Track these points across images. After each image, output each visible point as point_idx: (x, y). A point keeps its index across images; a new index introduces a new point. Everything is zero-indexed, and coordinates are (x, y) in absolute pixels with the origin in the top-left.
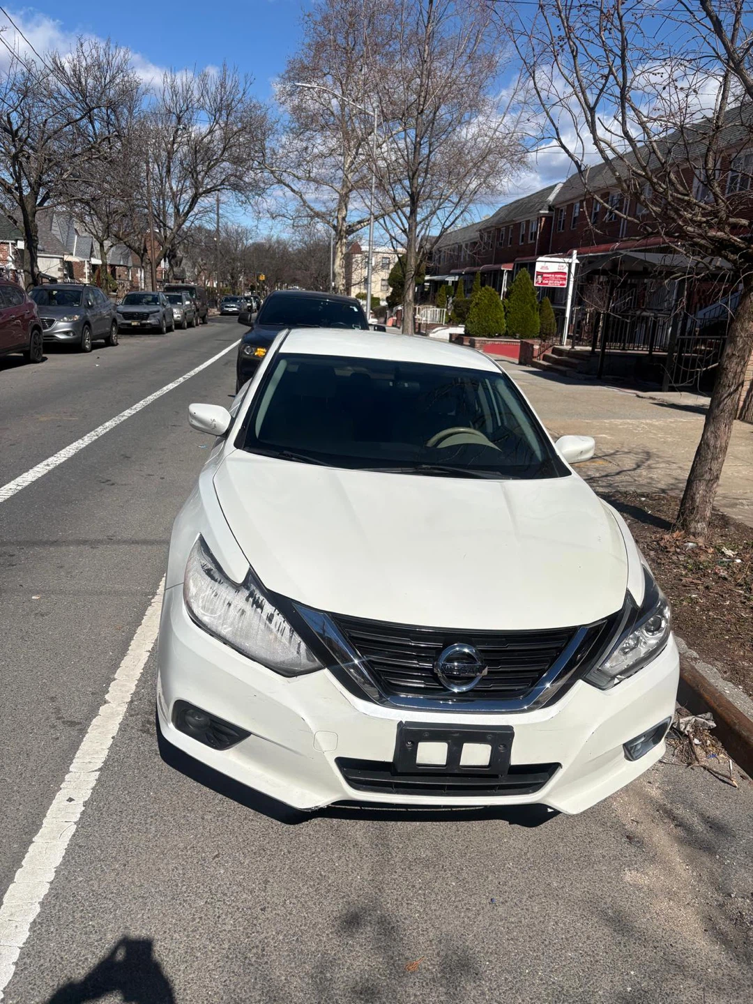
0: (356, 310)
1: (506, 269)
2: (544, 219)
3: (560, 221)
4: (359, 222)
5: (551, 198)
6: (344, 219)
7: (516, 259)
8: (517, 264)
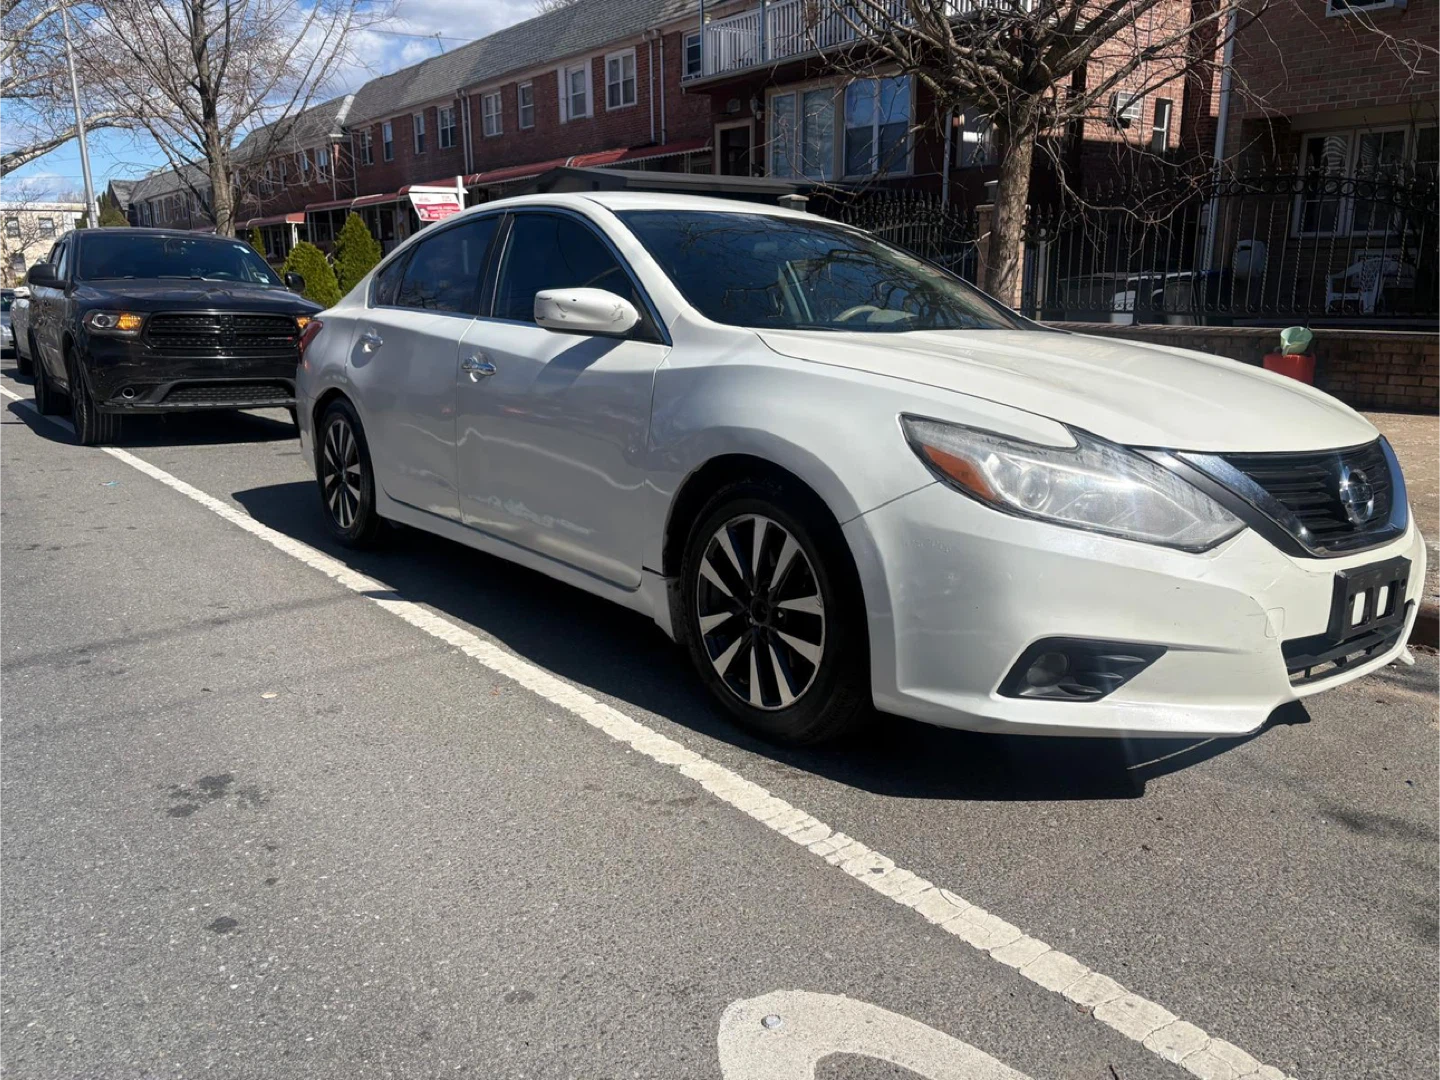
1: (294, 223)
2: (337, 147)
3: (364, 151)
4: (17, 154)
5: (342, 115)
7: (307, 206)
8: (311, 214)
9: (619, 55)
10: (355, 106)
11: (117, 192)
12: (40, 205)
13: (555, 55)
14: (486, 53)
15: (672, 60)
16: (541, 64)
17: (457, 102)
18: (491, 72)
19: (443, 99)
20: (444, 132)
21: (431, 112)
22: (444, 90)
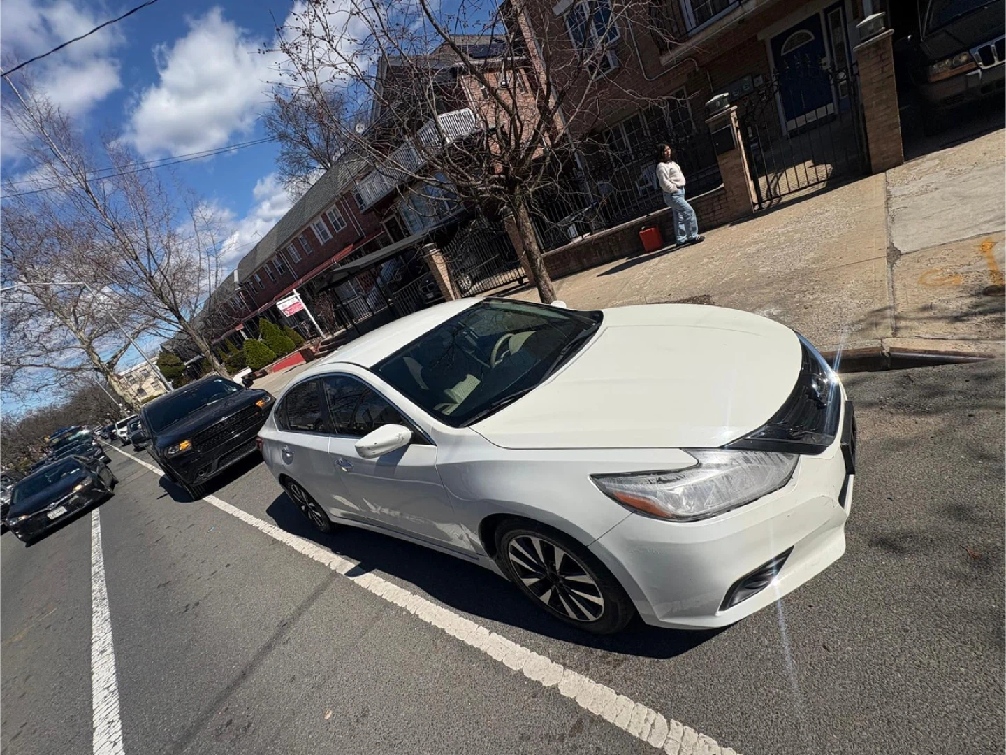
0: (220, 381)
1: (240, 329)
2: (241, 293)
3: (252, 290)
4: (114, 357)
5: (236, 279)
6: (99, 361)
7: (242, 321)
8: (245, 323)
9: (331, 210)
10: (239, 275)
11: (166, 347)
12: (138, 366)
13: (306, 220)
14: (279, 231)
15: (352, 203)
16: (303, 227)
17: (278, 255)
18: (286, 238)
19: (272, 256)
20: (279, 268)
21: (270, 263)
22: (270, 253)
